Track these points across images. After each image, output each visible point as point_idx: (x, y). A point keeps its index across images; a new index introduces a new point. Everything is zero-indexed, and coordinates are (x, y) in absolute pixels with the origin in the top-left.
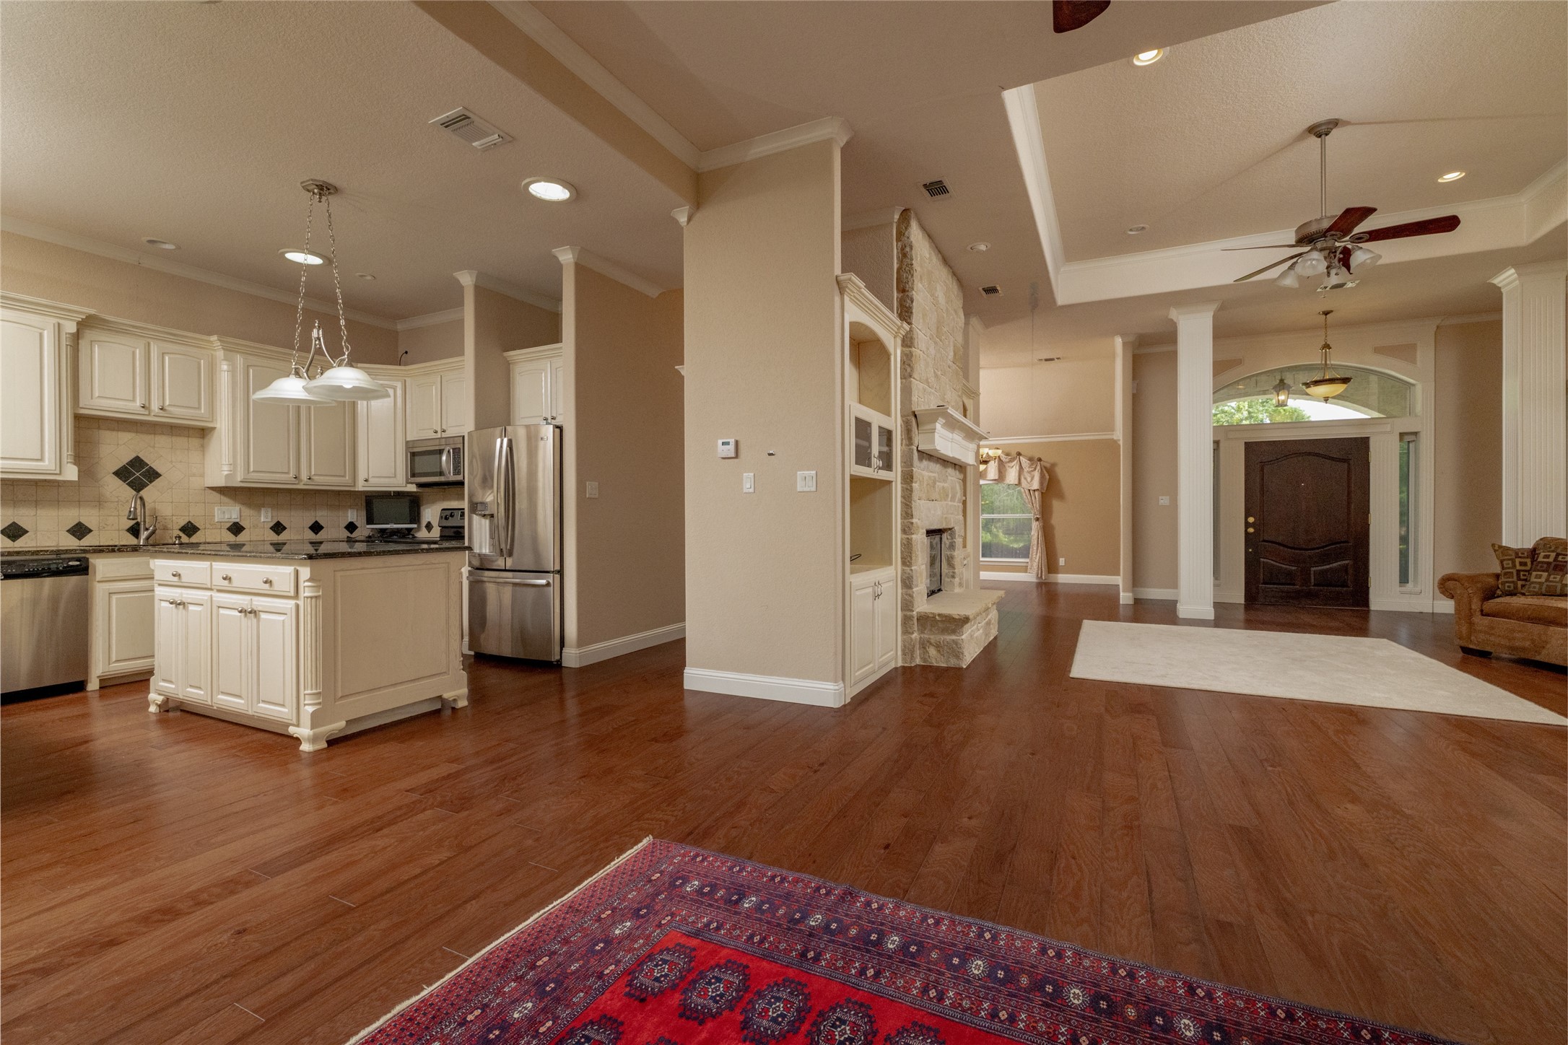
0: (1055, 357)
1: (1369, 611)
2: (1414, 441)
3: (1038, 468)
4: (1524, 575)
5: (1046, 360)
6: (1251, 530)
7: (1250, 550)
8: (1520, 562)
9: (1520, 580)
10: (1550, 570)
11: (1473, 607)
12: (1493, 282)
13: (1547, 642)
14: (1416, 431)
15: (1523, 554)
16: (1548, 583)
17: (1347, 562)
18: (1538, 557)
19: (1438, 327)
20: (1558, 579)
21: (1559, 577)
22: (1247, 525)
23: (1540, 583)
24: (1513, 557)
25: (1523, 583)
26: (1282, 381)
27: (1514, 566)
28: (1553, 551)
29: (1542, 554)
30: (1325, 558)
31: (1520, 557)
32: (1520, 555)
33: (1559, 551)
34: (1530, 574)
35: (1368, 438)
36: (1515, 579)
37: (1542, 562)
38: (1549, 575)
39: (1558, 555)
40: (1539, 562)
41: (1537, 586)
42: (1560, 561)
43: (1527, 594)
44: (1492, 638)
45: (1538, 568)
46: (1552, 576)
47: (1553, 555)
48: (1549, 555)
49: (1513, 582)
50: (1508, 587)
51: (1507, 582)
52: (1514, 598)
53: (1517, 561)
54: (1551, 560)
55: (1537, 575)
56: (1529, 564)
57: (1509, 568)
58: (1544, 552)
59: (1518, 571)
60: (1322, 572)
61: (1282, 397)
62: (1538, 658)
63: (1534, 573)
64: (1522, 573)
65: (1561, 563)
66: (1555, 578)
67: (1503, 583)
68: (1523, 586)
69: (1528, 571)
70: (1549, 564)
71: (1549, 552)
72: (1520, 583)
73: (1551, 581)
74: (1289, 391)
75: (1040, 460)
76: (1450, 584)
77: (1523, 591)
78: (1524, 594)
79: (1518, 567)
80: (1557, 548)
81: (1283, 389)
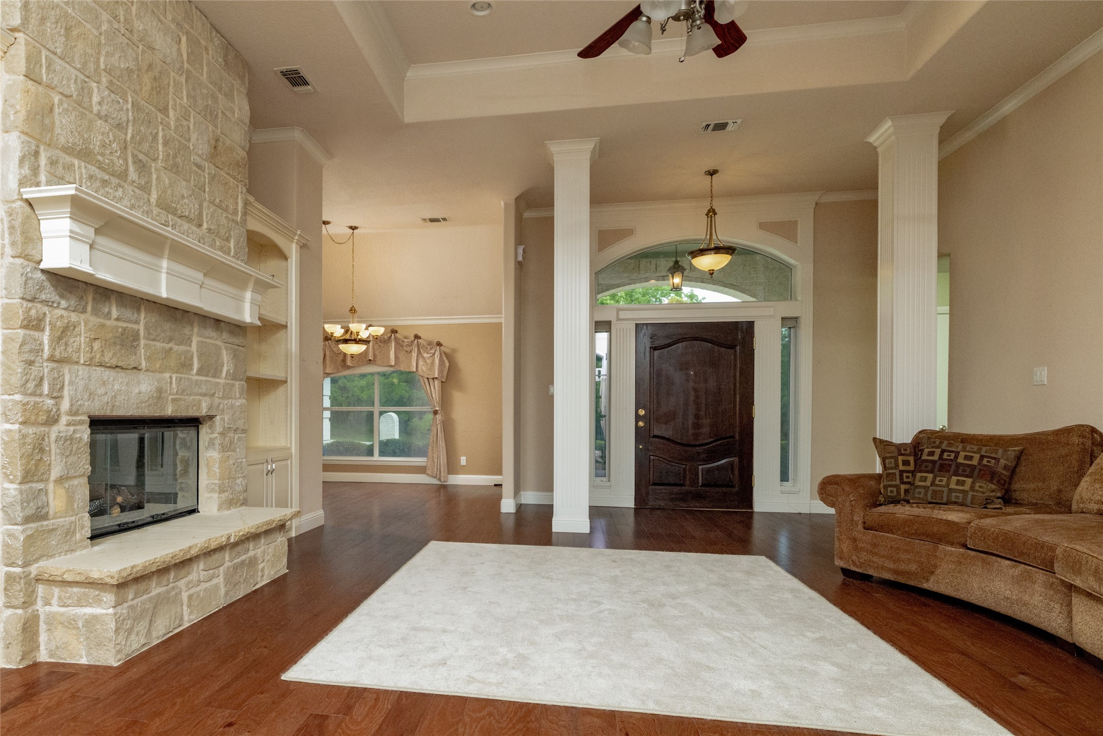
0: (440, 217)
1: (751, 515)
2: (795, 327)
3: (437, 354)
4: (908, 477)
5: (432, 220)
6: (641, 424)
7: (641, 447)
8: (903, 461)
9: (903, 483)
10: (936, 469)
11: (855, 519)
12: (868, 140)
13: (935, 566)
14: (795, 315)
15: (905, 450)
16: (934, 488)
17: (732, 459)
18: (922, 454)
19: (816, 204)
20: (944, 483)
21: (945, 479)
22: (638, 418)
23: (924, 487)
24: (896, 454)
25: (907, 486)
26: (676, 262)
27: (897, 465)
28: (937, 447)
29: (926, 451)
30: (713, 455)
31: (903, 455)
32: (903, 452)
33: (944, 446)
34: (914, 476)
35: (753, 322)
36: (898, 482)
37: (927, 461)
38: (934, 478)
39: (943, 452)
40: (923, 460)
41: (923, 491)
42: (946, 460)
43: (911, 501)
44: (875, 559)
45: (923, 468)
46: (938, 479)
47: (938, 451)
48: (934, 452)
49: (895, 486)
50: (892, 492)
51: (890, 486)
52: (899, 506)
53: (900, 458)
54: (936, 457)
55: (922, 477)
56: (912, 463)
57: (891, 468)
58: (927, 448)
59: (902, 472)
60: (709, 471)
61: (677, 280)
62: (925, 586)
63: (919, 475)
64: (905, 475)
65: (947, 462)
66: (941, 481)
67: (886, 487)
68: (906, 491)
69: (912, 472)
70: (934, 462)
71: (933, 447)
72: (903, 487)
73: (937, 485)
74: (683, 273)
75: (439, 344)
76: (831, 489)
77: (907, 498)
78: (908, 502)
79: (901, 467)
80: (941, 443)
81: (678, 271)
